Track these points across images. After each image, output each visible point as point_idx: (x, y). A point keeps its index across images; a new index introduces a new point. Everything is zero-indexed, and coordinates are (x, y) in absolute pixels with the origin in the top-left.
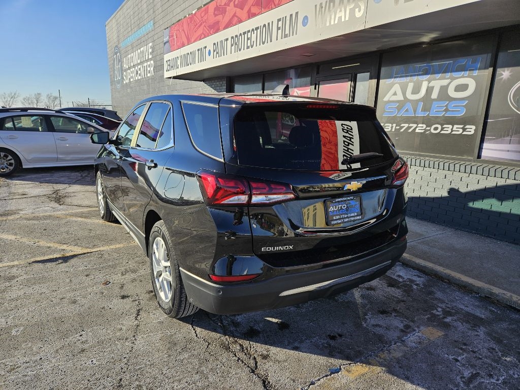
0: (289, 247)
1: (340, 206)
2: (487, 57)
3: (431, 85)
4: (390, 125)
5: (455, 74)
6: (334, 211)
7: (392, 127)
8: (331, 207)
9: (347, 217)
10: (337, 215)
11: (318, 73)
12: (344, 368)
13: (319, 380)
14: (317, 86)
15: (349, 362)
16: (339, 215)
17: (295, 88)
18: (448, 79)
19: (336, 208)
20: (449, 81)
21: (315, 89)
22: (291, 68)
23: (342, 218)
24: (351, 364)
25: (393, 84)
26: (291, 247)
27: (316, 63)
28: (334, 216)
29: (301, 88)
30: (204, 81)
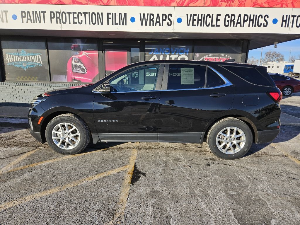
2: (191, 47)
3: (171, 57)
4: (154, 73)
5: (180, 54)
7: (154, 74)
18: (177, 55)
20: (178, 56)
21: (103, 53)
22: (77, 38)
25: (153, 55)
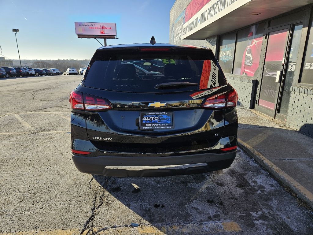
0: (109, 139)
1: (153, 118)
6: (146, 121)
8: (145, 118)
9: (159, 126)
10: (150, 123)
11: (269, 26)
12: (142, 226)
13: (119, 227)
14: (267, 36)
15: (149, 223)
16: (152, 123)
17: (254, 39)
19: (149, 118)
21: (266, 38)
22: (253, 25)
23: (154, 126)
24: (149, 225)
26: (110, 139)
27: (268, 19)
28: (147, 123)
29: (258, 39)
30: (206, 39)
